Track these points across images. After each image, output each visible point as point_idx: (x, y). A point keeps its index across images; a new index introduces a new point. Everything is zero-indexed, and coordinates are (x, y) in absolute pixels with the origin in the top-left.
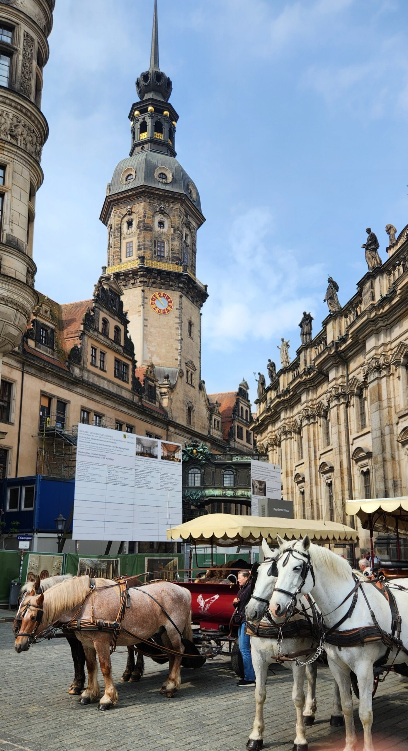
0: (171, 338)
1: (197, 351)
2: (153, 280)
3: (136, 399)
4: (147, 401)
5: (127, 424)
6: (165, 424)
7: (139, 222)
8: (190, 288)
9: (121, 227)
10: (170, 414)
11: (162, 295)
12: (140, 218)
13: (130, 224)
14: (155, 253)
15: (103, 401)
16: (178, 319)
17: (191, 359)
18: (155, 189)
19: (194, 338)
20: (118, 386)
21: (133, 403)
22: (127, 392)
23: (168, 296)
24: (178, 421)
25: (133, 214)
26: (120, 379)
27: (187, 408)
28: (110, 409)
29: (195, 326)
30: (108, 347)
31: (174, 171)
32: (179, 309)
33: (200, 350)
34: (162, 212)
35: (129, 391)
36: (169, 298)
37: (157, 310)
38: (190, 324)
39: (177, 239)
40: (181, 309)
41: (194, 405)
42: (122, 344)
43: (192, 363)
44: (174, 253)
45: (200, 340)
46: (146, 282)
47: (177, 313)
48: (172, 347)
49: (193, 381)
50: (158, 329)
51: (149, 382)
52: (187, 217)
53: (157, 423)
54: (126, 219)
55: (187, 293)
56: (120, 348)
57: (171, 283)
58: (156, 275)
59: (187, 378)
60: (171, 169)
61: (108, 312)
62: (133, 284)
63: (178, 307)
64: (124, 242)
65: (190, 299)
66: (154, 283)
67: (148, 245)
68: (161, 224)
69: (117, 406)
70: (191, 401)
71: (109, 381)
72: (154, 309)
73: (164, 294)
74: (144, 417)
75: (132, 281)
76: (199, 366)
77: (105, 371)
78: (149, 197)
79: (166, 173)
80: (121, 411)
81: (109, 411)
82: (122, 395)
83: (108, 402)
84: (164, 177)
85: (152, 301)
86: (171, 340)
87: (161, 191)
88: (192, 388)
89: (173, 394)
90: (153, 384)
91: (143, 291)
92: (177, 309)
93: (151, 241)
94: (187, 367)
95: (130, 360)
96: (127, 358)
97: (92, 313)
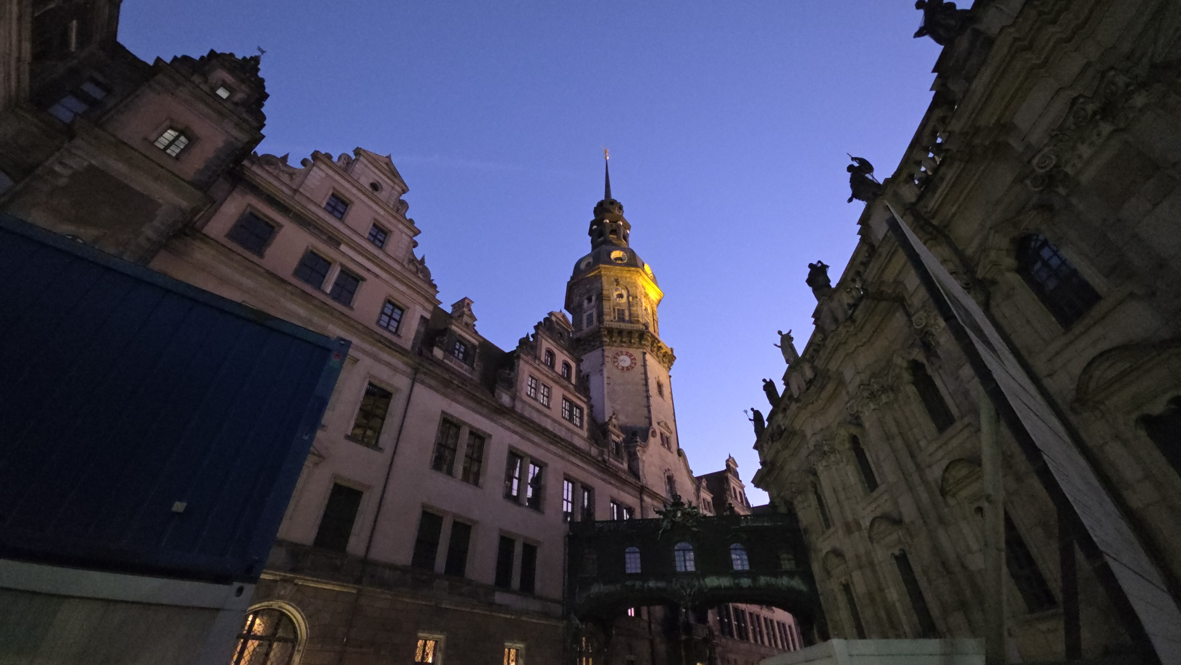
0: (639, 395)
1: (670, 412)
2: (613, 339)
3: (594, 451)
4: (611, 460)
5: (582, 483)
7: (598, 295)
8: (654, 347)
9: (581, 303)
10: (644, 479)
11: (624, 353)
12: (599, 292)
13: (589, 298)
14: (615, 317)
15: (545, 444)
16: (645, 375)
17: (664, 420)
18: (611, 267)
19: (665, 398)
20: (569, 430)
21: (589, 455)
22: (581, 440)
23: (631, 354)
24: (655, 490)
25: (592, 289)
26: (570, 422)
27: (666, 476)
28: (555, 458)
29: (665, 388)
30: (554, 381)
31: (629, 254)
32: (644, 366)
33: (674, 412)
34: (619, 285)
35: (584, 440)
36: (632, 356)
37: (620, 367)
38: (659, 383)
39: (635, 305)
40: (646, 365)
41: (675, 475)
42: (573, 381)
43: (666, 424)
44: (634, 317)
45: (673, 402)
46: (607, 342)
47: (643, 369)
48: (640, 404)
49: (670, 446)
50: (622, 387)
51: (613, 435)
53: (627, 488)
54: (586, 297)
55: (653, 352)
56: (571, 386)
57: (632, 341)
58: (617, 334)
60: (626, 252)
61: (554, 344)
62: (593, 346)
63: (643, 364)
64: (584, 314)
65: (658, 359)
66: (615, 341)
67: (607, 312)
68: (620, 295)
69: (566, 455)
70: (670, 469)
71: (554, 421)
72: (617, 367)
73: (626, 352)
74: (607, 478)
75: (592, 343)
76: (675, 430)
77: (550, 409)
79: (622, 257)
80: (573, 463)
82: (574, 442)
83: (552, 448)
84: (620, 259)
85: (614, 359)
86: (638, 397)
88: (669, 453)
90: (619, 440)
91: (602, 350)
92: (642, 366)
93: (610, 309)
94: (660, 427)
95: (584, 402)
96: (581, 400)
97: (531, 339)
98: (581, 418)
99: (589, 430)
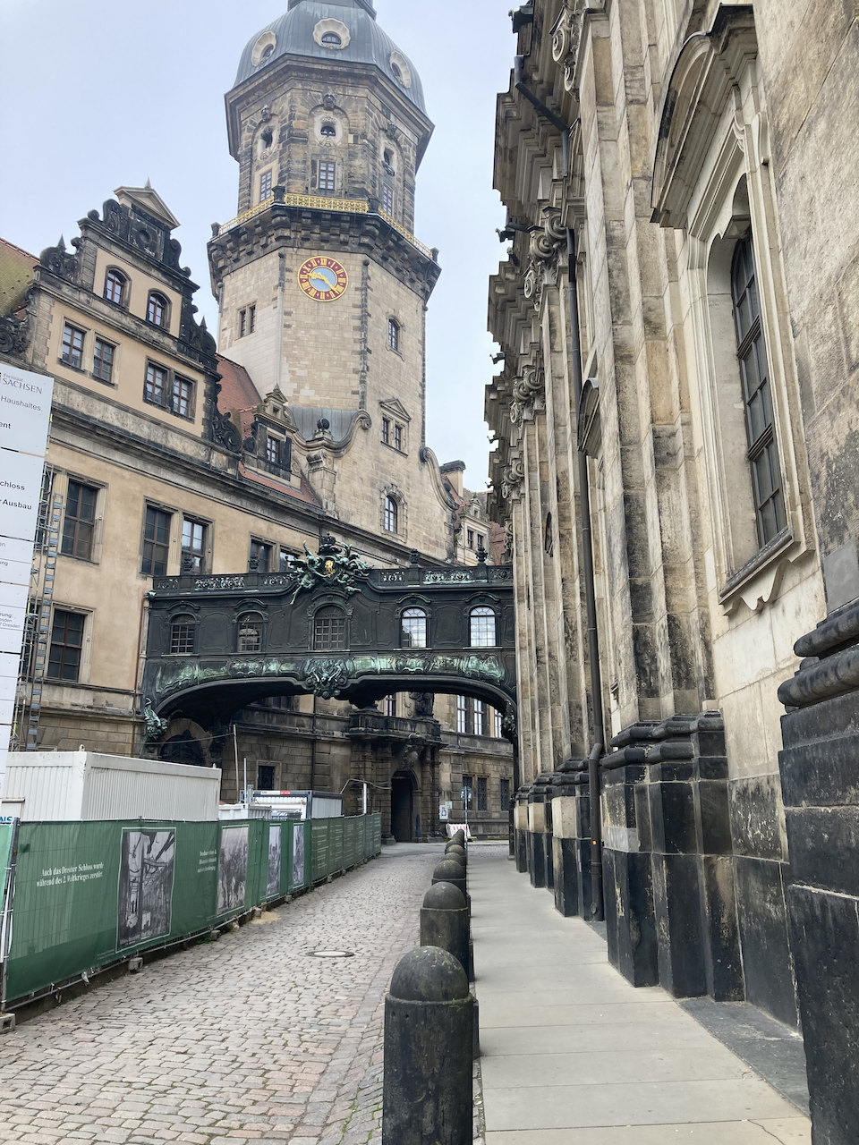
0: (344, 350)
1: (413, 381)
2: (303, 233)
3: (218, 460)
4: (260, 471)
5: (184, 513)
6: (314, 524)
7: (283, 130)
8: (389, 249)
9: (252, 149)
10: (330, 504)
11: (324, 262)
12: (285, 121)
13: (268, 139)
14: (313, 184)
16: (360, 310)
17: (397, 396)
18: (311, 60)
19: (406, 353)
20: (157, 423)
21: (206, 466)
22: (187, 440)
23: (336, 264)
24: (353, 522)
25: (274, 118)
26: (163, 408)
27: (384, 497)
28: (127, 474)
29: (407, 329)
30: (122, 330)
31: (355, 27)
32: (361, 290)
33: (424, 380)
34: (329, 106)
35: (194, 439)
36: (340, 268)
37: (313, 292)
38: (394, 323)
39: (360, 155)
40: (365, 288)
41: (405, 493)
42: (175, 330)
43: (397, 402)
44: (353, 182)
45: (424, 360)
46: (289, 238)
47: (357, 297)
48: (345, 366)
49: (403, 443)
50: (313, 332)
51: (269, 429)
52: (388, 117)
53: (288, 521)
54: (261, 131)
55: (385, 259)
56: (168, 341)
57: (342, 237)
58: (309, 221)
59: (386, 433)
60: (349, 24)
61: (129, 258)
62: (265, 246)
63: (359, 285)
64: (257, 175)
65: (395, 273)
66: (305, 239)
67: (298, 170)
68: (328, 129)
69: (150, 469)
70: (395, 482)
71: (125, 409)
72: (307, 291)
73: (328, 260)
74: (245, 504)
75: (263, 242)
76: (420, 412)
77: (112, 385)
78: (301, 79)
79: (338, 32)
80: (167, 482)
81: (123, 477)
82: (170, 445)
83: (118, 457)
84: (334, 40)
85: (302, 276)
86: (344, 353)
87: (325, 62)
88: (398, 456)
89: (340, 462)
90: (283, 436)
91: (281, 256)
92: (357, 289)
93: (305, 162)
94: (382, 409)
95: (199, 371)
96: (191, 367)
97: (71, 250)
98: (190, 401)
99: (207, 422)
